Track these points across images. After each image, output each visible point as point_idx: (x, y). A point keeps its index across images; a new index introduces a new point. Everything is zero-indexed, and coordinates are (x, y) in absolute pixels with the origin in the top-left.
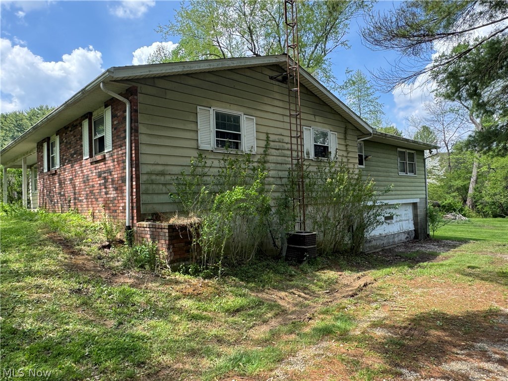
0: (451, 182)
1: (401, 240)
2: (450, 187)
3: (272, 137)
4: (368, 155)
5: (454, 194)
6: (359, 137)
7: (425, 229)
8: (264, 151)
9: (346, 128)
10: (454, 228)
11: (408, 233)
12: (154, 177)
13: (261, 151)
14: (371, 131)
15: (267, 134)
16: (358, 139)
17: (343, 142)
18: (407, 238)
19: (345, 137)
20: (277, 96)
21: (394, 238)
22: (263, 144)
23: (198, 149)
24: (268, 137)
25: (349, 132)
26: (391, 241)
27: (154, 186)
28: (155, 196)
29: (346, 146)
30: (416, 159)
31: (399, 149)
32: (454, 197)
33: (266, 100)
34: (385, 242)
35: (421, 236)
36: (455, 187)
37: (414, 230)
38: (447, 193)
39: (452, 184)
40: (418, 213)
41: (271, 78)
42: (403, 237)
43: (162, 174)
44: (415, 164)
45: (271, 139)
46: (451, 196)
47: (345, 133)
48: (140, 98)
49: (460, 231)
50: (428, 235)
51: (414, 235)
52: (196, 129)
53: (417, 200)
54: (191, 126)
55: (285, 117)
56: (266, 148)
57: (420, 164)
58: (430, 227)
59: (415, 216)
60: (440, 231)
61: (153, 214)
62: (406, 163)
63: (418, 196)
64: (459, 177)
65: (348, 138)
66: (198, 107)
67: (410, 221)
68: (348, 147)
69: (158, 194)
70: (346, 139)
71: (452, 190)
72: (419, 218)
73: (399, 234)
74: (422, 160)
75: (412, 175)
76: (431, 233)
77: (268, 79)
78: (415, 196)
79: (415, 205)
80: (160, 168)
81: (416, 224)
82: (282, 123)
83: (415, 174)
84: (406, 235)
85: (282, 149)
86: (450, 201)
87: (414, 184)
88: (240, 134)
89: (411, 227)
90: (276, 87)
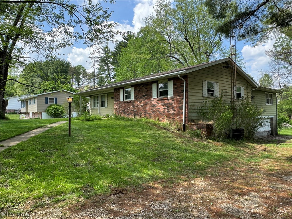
0: (283, 106)
1: (265, 135)
2: (282, 109)
3: (224, 91)
4: (254, 96)
5: (284, 113)
6: (252, 88)
7: (276, 131)
8: (221, 96)
9: (247, 85)
10: (287, 131)
11: (268, 132)
12: (192, 107)
13: (220, 96)
14: (257, 86)
15: (222, 89)
16: (252, 89)
17: (246, 91)
18: (268, 134)
19: (247, 89)
20: (225, 74)
21: (262, 134)
22: (221, 93)
23: (203, 96)
24: (222, 91)
25: (249, 87)
26: (261, 135)
27: (192, 110)
28: (192, 114)
29: (247, 93)
30: (273, 97)
31: (266, 93)
32: (284, 114)
33: (222, 76)
34: (259, 135)
35: (274, 134)
36: (285, 109)
37: (271, 131)
38: (280, 112)
39: (283, 107)
40: (273, 123)
41: (223, 67)
42: (266, 134)
43: (194, 106)
44: (272, 99)
45: (223, 91)
46: (283, 114)
47: (247, 87)
48: (189, 79)
49: (291, 132)
50: (277, 133)
51: (270, 133)
52: (202, 89)
53: (273, 117)
54: (201, 88)
55: (227, 82)
56: (221, 95)
57: (274, 99)
58: (278, 130)
59: (272, 124)
60: (282, 132)
61: (191, 120)
62: (269, 99)
63: (273, 114)
64: (287, 104)
65: (248, 89)
66: (203, 81)
67: (269, 126)
68: (248, 93)
69: (193, 113)
70: (247, 90)
71: (283, 110)
72: (273, 125)
73: (264, 132)
74: (275, 98)
75: (271, 104)
76: (279, 133)
77: (222, 68)
78: (272, 115)
79: (271, 119)
80: (193, 104)
81: (271, 128)
82: (226, 85)
83: (272, 104)
84: (267, 133)
85: (226, 95)
86: (283, 117)
87: (271, 109)
88: (214, 90)
89: (269, 129)
90: (225, 70)
